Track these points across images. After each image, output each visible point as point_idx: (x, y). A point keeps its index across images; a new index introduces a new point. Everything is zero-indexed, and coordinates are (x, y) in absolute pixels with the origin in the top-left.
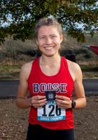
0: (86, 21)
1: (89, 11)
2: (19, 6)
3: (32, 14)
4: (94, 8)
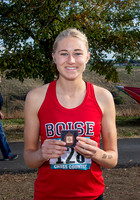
1: (124, 34)
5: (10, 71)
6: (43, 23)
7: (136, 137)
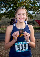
0: (33, 10)
1: (34, 7)
2: (7, 5)
3: (12, 8)
4: (36, 5)
5: (6, 16)
6: (14, 4)
7: (37, 32)
